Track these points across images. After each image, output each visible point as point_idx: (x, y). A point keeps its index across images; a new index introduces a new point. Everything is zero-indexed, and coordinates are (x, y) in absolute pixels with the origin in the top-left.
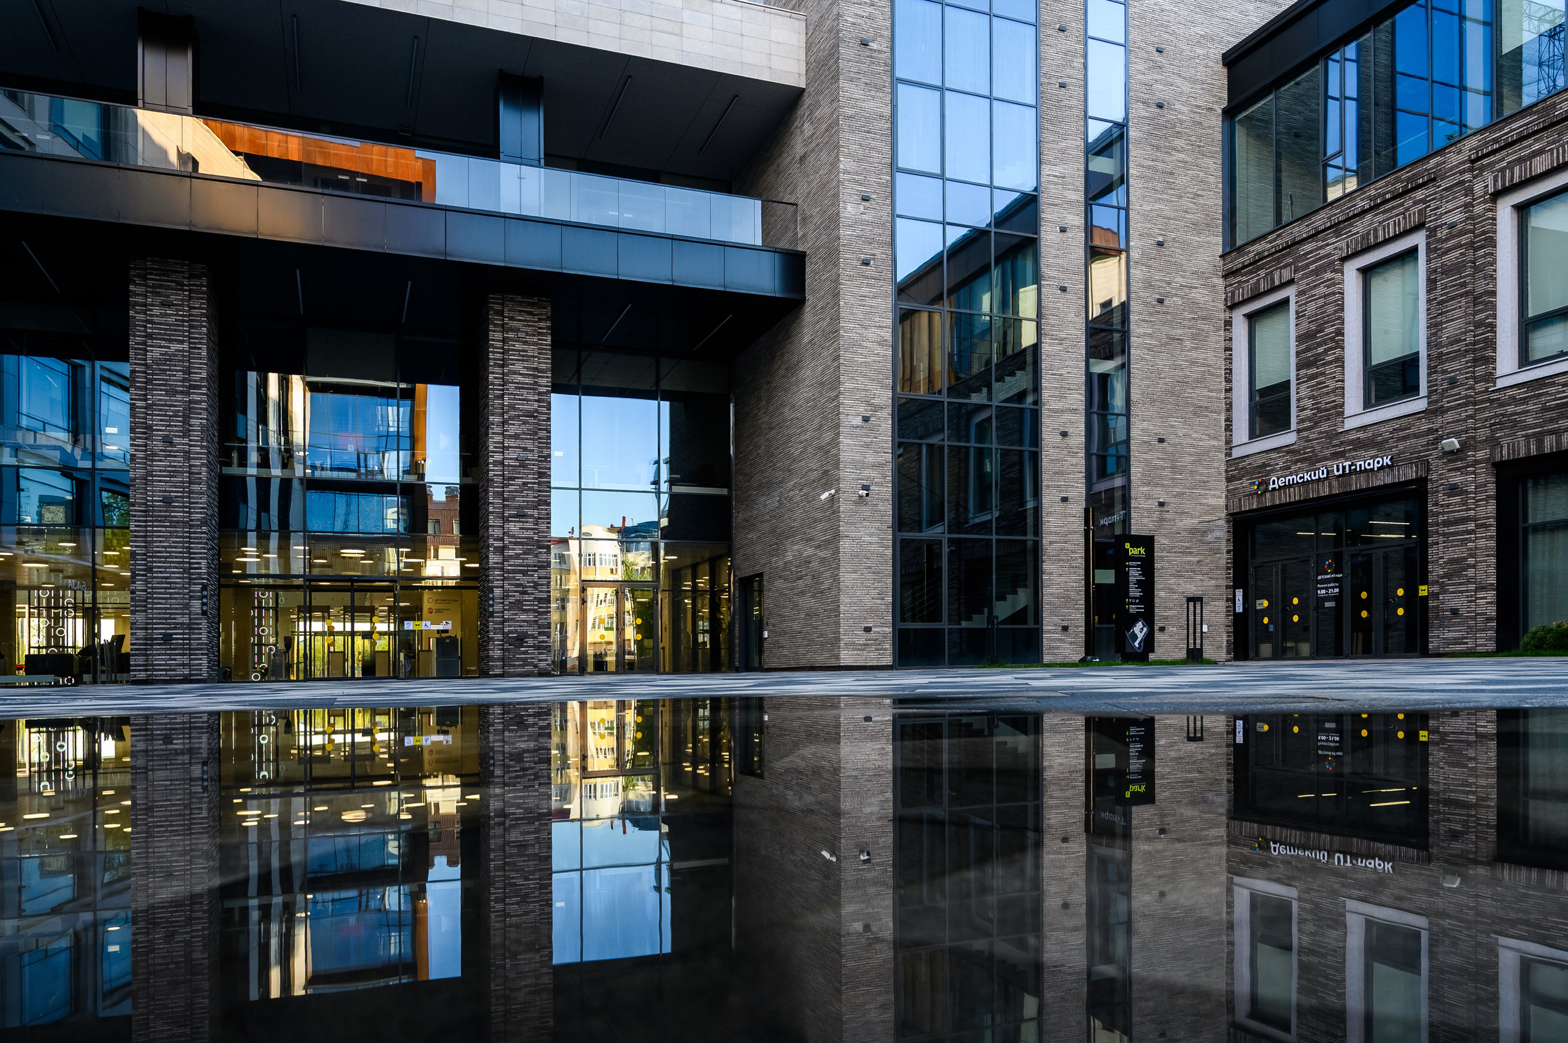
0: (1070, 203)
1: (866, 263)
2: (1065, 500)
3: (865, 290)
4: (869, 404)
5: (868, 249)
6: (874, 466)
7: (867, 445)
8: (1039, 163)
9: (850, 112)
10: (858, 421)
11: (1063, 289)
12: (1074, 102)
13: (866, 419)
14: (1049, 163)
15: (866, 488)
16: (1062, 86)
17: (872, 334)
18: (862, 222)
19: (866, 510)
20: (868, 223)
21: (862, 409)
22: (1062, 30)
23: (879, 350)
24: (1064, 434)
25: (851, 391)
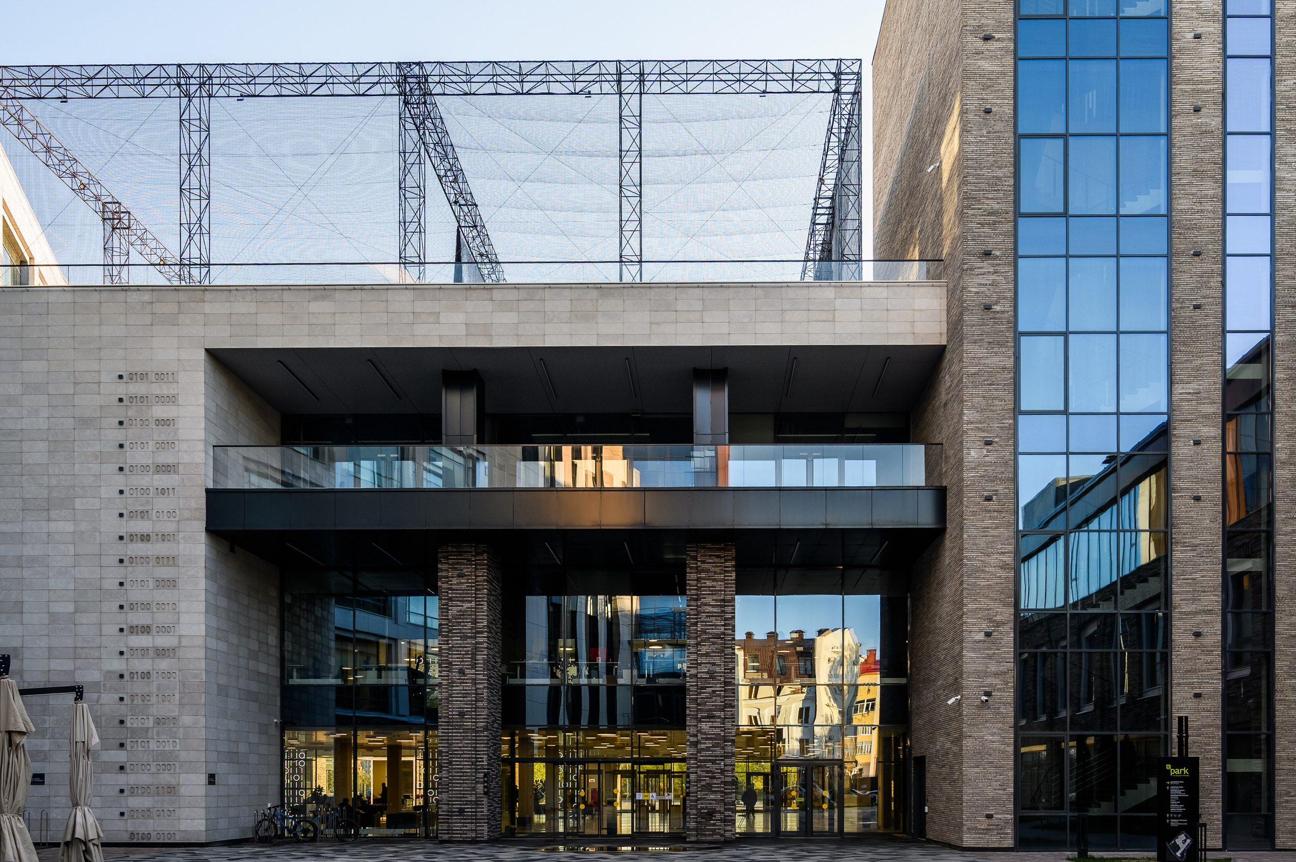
0: (1206, 416)
1: (989, 499)
2: (1198, 696)
3: (988, 522)
4: (990, 620)
5: (990, 486)
6: (996, 674)
7: (990, 657)
8: (1171, 383)
9: (972, 370)
10: (981, 636)
11: (1197, 499)
12: (1211, 320)
13: (988, 635)
14: (1182, 382)
15: (988, 694)
16: (1197, 307)
17: (994, 560)
18: (985, 464)
19: (988, 714)
20: (991, 464)
21: (984, 626)
22: (1197, 254)
23: (1003, 574)
24: (1198, 635)
25: (974, 611)
